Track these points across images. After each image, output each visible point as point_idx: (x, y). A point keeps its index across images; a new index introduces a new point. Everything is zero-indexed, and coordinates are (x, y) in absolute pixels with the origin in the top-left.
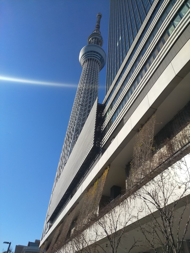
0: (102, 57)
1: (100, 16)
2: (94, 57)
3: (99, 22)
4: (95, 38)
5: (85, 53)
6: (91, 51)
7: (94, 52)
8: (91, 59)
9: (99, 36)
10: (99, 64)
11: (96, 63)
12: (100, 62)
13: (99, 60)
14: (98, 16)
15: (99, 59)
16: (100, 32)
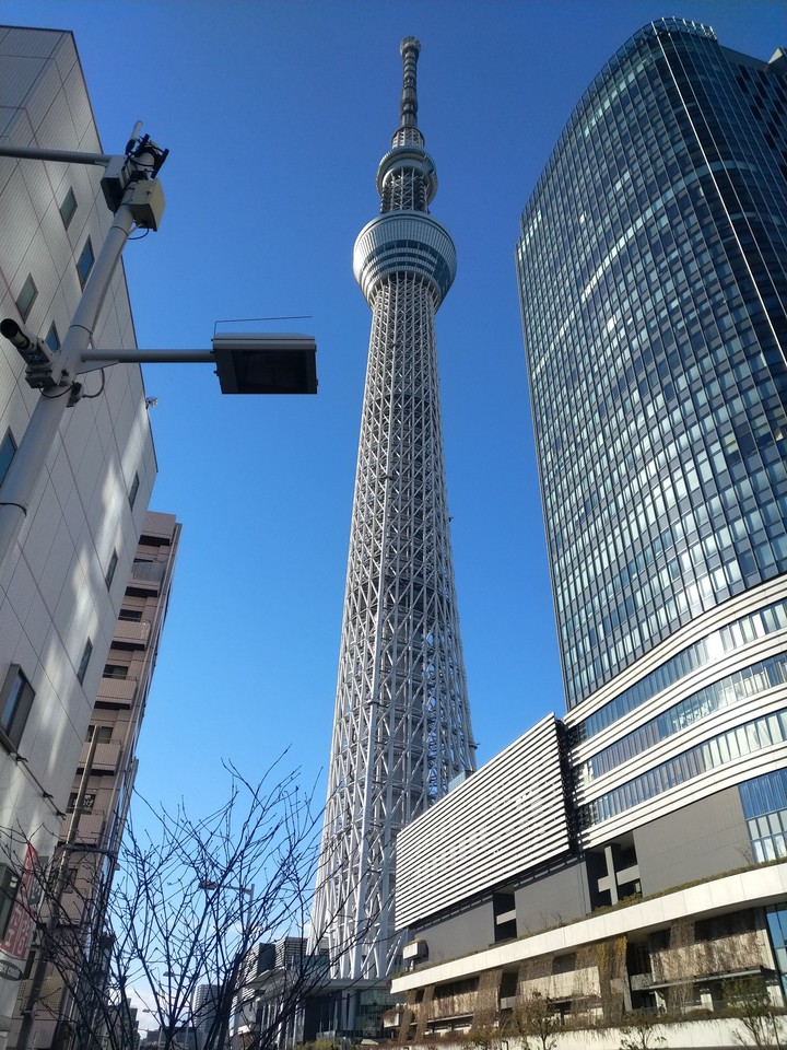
0: (441, 260)
1: (414, 51)
2: (412, 264)
3: (412, 85)
4: (408, 171)
5: (378, 251)
6: (401, 244)
7: (413, 244)
8: (402, 274)
9: (421, 161)
10: (431, 290)
11: (420, 290)
12: (436, 283)
13: (430, 277)
14: (406, 51)
15: (429, 271)
16: (421, 135)
